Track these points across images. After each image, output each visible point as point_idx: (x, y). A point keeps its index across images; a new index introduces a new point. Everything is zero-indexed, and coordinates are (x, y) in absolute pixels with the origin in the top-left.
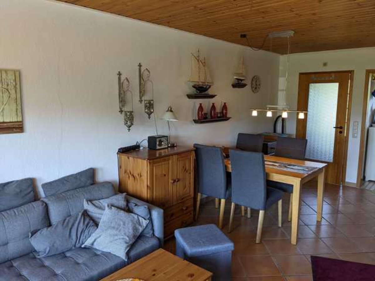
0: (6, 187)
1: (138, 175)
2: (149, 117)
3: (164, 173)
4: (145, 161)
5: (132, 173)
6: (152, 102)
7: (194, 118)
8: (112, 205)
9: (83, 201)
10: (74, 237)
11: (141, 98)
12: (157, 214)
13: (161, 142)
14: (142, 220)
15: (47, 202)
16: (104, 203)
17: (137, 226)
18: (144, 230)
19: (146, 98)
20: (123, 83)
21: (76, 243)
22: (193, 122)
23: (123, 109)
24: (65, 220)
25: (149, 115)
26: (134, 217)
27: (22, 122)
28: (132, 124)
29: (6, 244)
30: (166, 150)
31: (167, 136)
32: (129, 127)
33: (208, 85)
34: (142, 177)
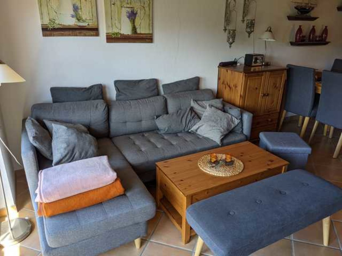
0: (140, 83)
1: (234, 86)
2: (249, 36)
3: (256, 87)
4: (242, 74)
5: (228, 85)
6: (253, 21)
7: (291, 40)
8: (212, 106)
9: (191, 100)
10: (184, 123)
11: (243, 18)
12: (247, 117)
13: (256, 59)
14: (234, 119)
15: (166, 97)
16: (206, 104)
17: (231, 123)
18: (235, 127)
19: (249, 17)
20: (230, 3)
21: (185, 128)
22: (290, 44)
23: (227, 28)
24: (178, 112)
25: (249, 34)
26: (228, 116)
27: (152, 34)
28: (234, 42)
29: (141, 121)
30: (261, 67)
31: (263, 55)
32: (231, 44)
33: (311, 7)
34: (237, 88)
